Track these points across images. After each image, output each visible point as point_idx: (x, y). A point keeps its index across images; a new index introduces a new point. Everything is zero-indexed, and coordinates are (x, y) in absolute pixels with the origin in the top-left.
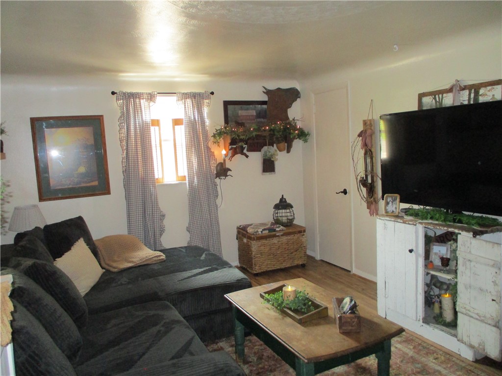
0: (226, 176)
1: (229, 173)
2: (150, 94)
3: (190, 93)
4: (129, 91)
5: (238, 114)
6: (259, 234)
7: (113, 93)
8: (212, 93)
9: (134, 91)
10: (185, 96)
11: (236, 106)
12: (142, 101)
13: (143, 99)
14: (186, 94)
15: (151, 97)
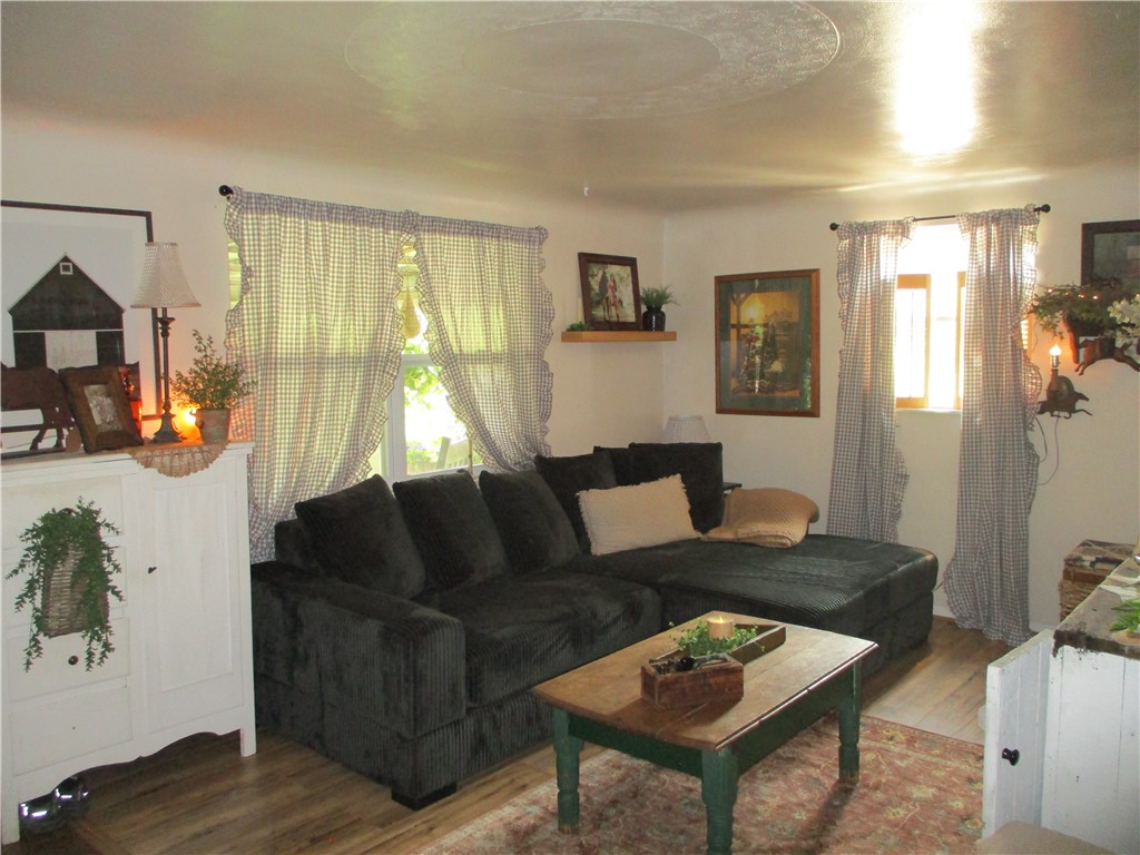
0: (1072, 410)
1: (1080, 404)
2: (900, 222)
3: (987, 213)
4: (861, 221)
5: (1125, 255)
6: (1082, 567)
7: (834, 227)
8: (1046, 209)
9: (869, 219)
10: (975, 220)
11: (1120, 235)
12: (882, 238)
13: (884, 234)
14: (978, 216)
15: (902, 229)
